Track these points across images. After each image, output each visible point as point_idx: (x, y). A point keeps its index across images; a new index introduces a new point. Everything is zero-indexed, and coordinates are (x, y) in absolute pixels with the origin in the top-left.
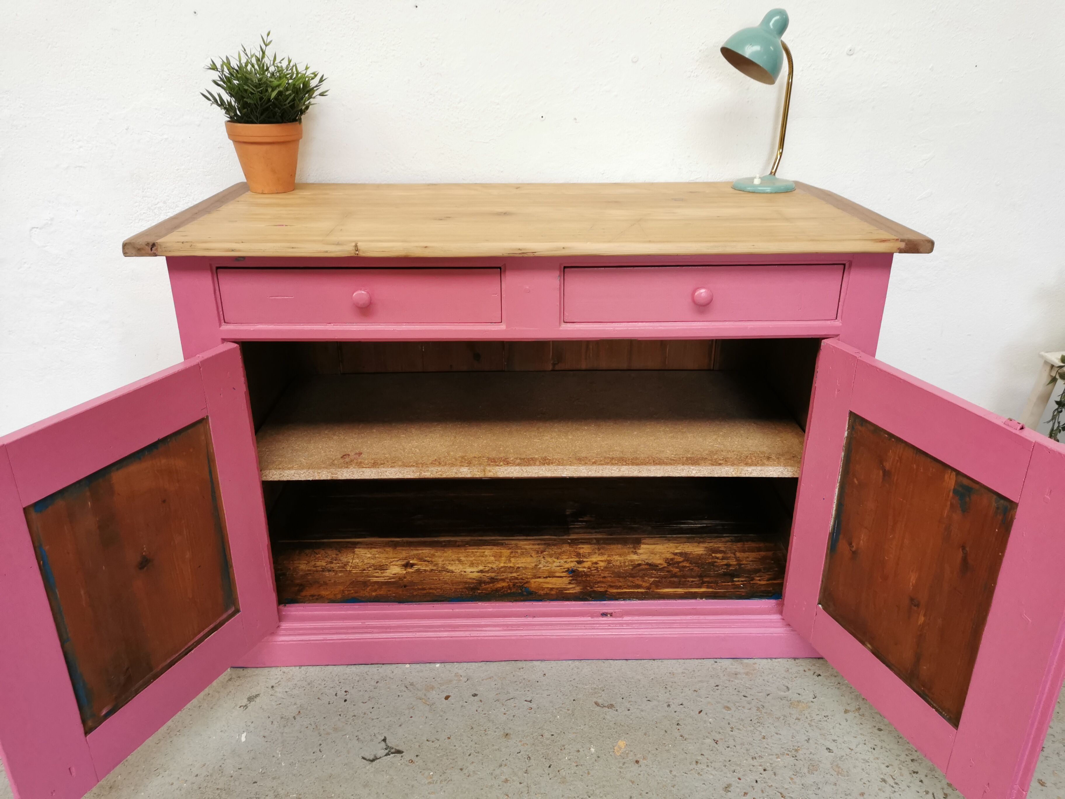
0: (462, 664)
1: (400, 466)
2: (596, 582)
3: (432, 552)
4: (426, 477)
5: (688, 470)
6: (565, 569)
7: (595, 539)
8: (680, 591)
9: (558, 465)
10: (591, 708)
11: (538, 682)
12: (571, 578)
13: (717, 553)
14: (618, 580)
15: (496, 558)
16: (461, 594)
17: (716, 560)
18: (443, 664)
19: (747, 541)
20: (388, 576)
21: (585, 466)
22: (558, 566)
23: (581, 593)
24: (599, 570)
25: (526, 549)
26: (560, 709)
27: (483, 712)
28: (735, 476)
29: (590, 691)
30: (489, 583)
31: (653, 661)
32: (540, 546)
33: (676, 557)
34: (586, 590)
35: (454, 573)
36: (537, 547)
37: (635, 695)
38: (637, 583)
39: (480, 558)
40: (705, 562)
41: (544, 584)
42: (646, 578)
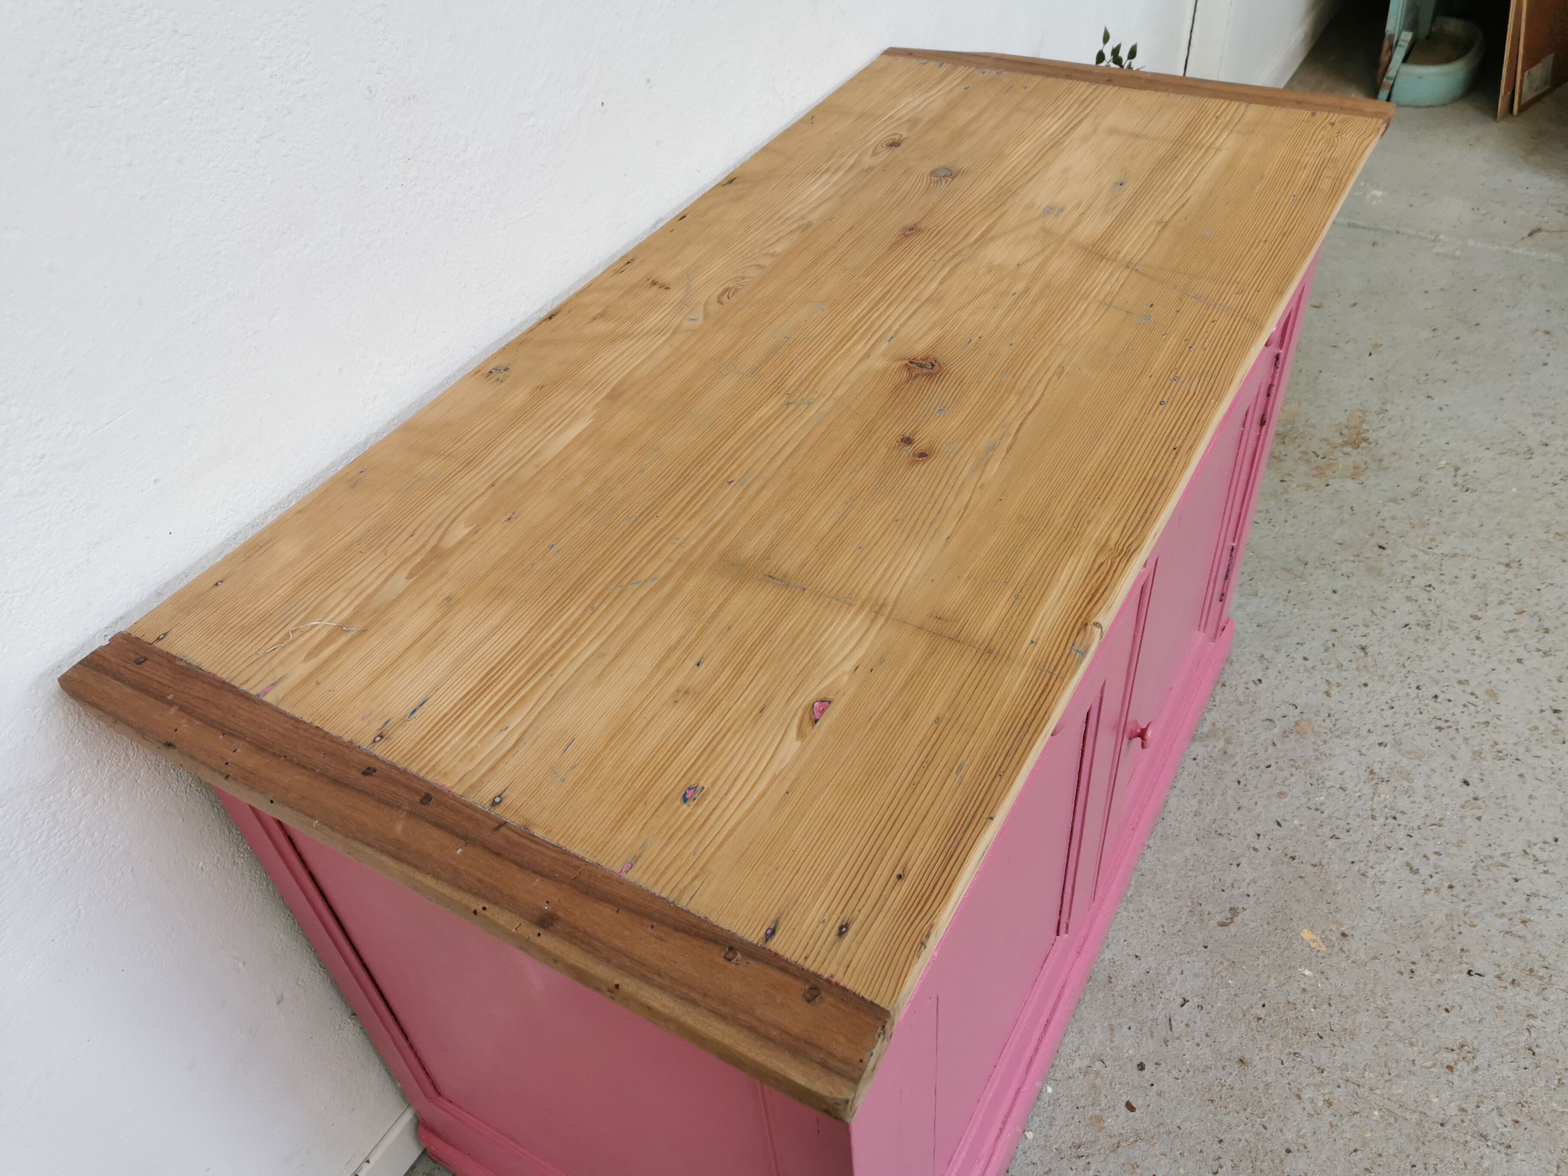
10: (1229, 935)
11: (1148, 972)
26: (1215, 971)
29: (1193, 919)
37: (1221, 873)
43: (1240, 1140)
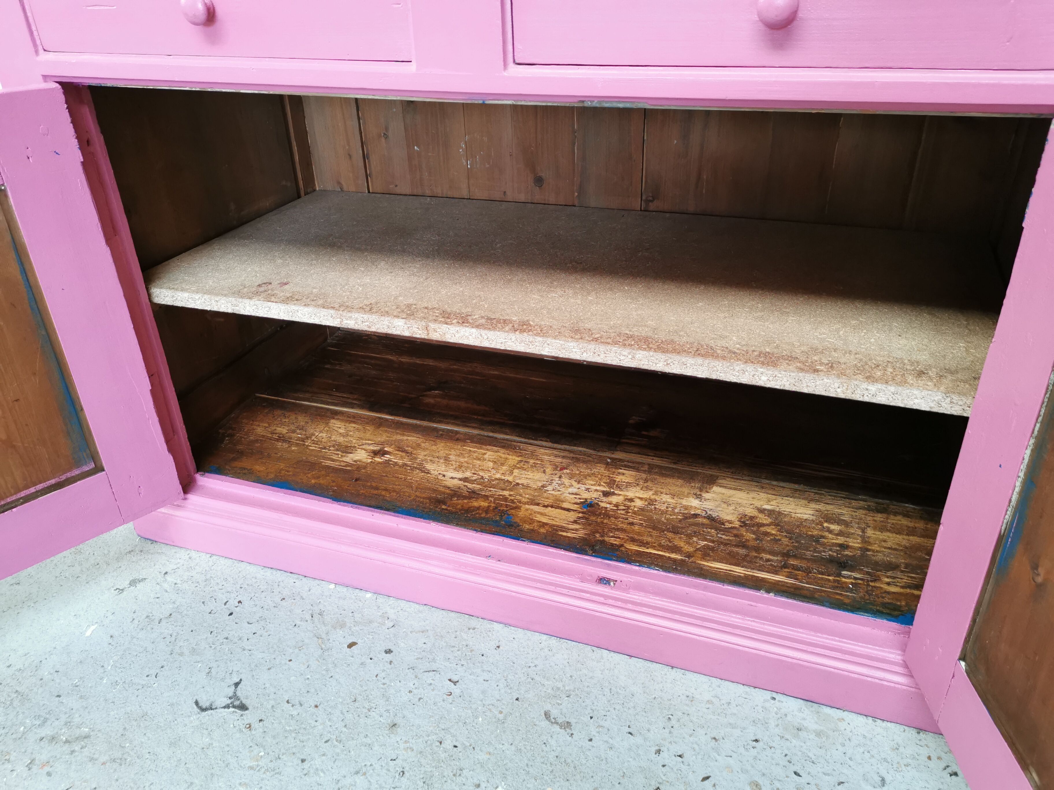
0: (399, 601)
1: (317, 306)
2: (614, 528)
3: (419, 441)
4: (349, 327)
5: (752, 373)
6: (580, 499)
7: (649, 464)
8: (739, 571)
9: (537, 335)
10: (535, 720)
11: (483, 655)
12: (580, 515)
13: (832, 523)
14: (650, 532)
15: (496, 466)
16: (418, 506)
17: (826, 534)
18: (375, 596)
19: (896, 514)
20: (346, 462)
21: (578, 343)
22: (573, 494)
23: (583, 540)
24: (630, 511)
25: (542, 461)
26: (491, 707)
27: (384, 681)
28: (842, 396)
29: (550, 691)
30: (465, 498)
31: (670, 670)
32: (564, 460)
33: (761, 515)
34: (591, 537)
35: (429, 475)
36: (560, 460)
37: (615, 717)
38: (676, 543)
39: (475, 461)
40: (806, 534)
41: (538, 516)
42: (695, 539)
43: (316, 721)
